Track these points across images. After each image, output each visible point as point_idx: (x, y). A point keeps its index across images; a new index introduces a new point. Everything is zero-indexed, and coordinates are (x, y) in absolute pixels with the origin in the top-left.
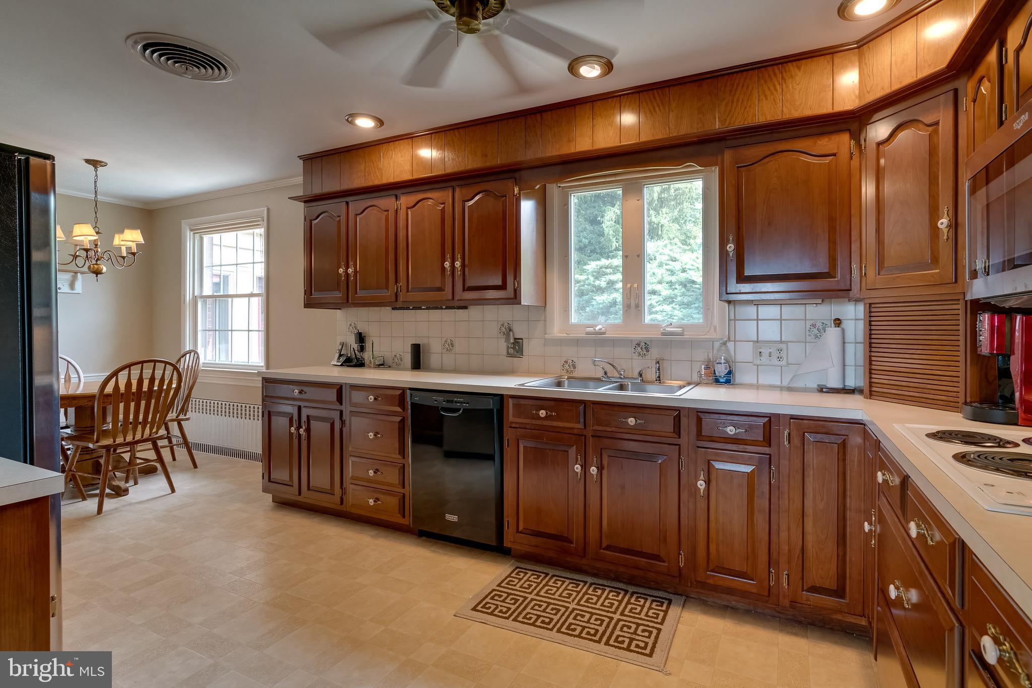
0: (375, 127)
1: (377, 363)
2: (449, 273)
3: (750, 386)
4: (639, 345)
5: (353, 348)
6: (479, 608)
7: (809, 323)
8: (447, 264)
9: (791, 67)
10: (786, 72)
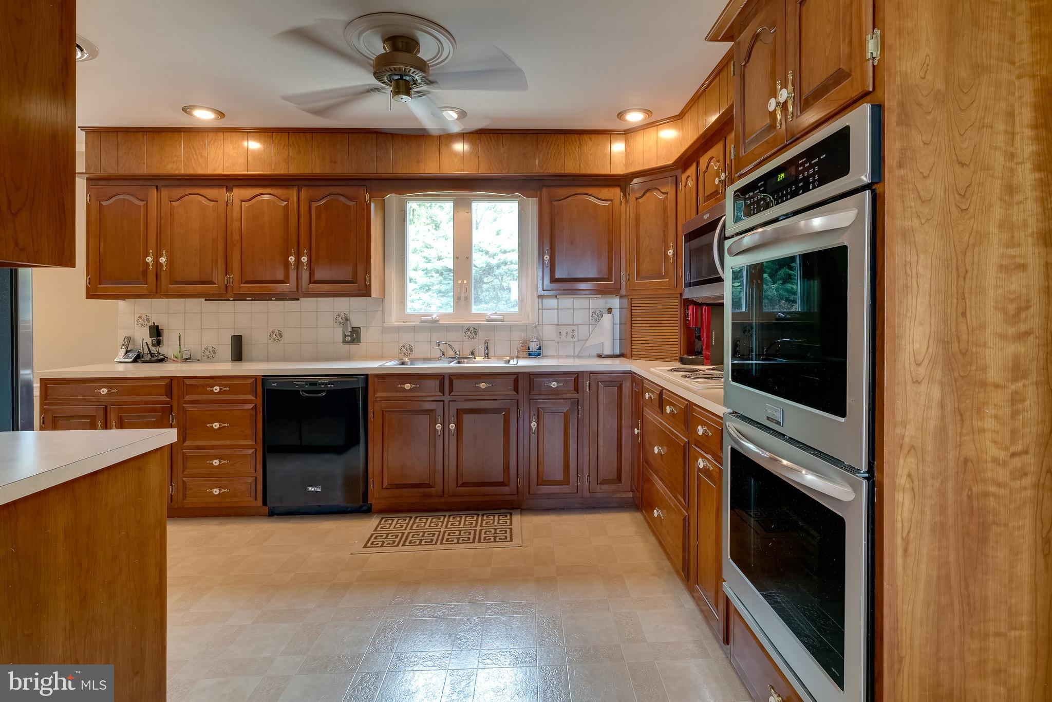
0: (216, 119)
1: (185, 357)
2: (293, 267)
3: (553, 357)
4: (468, 330)
5: (146, 343)
6: (368, 545)
7: (592, 311)
8: (292, 259)
9: (586, 137)
10: (582, 140)
